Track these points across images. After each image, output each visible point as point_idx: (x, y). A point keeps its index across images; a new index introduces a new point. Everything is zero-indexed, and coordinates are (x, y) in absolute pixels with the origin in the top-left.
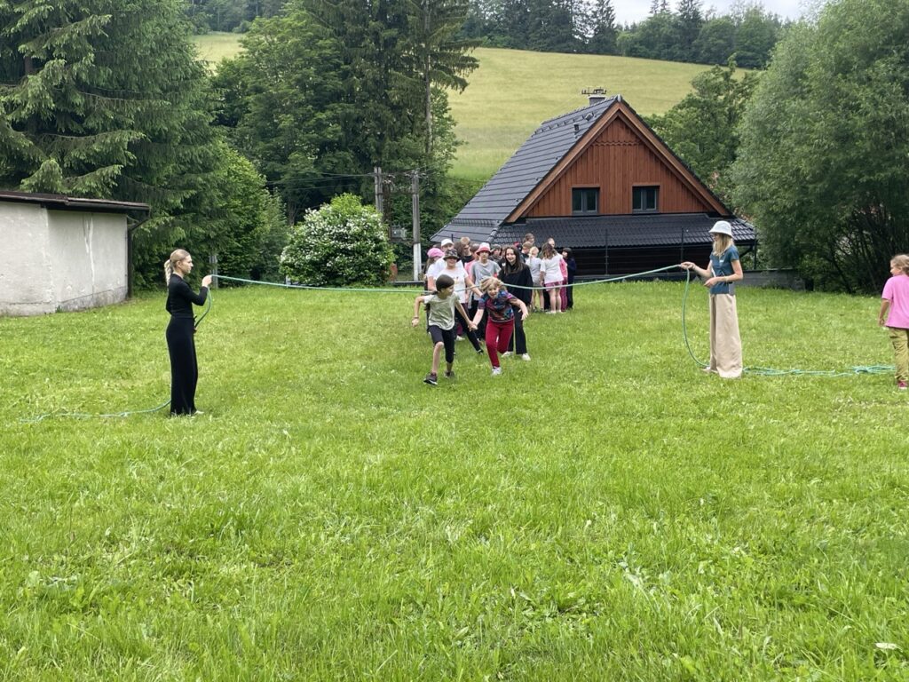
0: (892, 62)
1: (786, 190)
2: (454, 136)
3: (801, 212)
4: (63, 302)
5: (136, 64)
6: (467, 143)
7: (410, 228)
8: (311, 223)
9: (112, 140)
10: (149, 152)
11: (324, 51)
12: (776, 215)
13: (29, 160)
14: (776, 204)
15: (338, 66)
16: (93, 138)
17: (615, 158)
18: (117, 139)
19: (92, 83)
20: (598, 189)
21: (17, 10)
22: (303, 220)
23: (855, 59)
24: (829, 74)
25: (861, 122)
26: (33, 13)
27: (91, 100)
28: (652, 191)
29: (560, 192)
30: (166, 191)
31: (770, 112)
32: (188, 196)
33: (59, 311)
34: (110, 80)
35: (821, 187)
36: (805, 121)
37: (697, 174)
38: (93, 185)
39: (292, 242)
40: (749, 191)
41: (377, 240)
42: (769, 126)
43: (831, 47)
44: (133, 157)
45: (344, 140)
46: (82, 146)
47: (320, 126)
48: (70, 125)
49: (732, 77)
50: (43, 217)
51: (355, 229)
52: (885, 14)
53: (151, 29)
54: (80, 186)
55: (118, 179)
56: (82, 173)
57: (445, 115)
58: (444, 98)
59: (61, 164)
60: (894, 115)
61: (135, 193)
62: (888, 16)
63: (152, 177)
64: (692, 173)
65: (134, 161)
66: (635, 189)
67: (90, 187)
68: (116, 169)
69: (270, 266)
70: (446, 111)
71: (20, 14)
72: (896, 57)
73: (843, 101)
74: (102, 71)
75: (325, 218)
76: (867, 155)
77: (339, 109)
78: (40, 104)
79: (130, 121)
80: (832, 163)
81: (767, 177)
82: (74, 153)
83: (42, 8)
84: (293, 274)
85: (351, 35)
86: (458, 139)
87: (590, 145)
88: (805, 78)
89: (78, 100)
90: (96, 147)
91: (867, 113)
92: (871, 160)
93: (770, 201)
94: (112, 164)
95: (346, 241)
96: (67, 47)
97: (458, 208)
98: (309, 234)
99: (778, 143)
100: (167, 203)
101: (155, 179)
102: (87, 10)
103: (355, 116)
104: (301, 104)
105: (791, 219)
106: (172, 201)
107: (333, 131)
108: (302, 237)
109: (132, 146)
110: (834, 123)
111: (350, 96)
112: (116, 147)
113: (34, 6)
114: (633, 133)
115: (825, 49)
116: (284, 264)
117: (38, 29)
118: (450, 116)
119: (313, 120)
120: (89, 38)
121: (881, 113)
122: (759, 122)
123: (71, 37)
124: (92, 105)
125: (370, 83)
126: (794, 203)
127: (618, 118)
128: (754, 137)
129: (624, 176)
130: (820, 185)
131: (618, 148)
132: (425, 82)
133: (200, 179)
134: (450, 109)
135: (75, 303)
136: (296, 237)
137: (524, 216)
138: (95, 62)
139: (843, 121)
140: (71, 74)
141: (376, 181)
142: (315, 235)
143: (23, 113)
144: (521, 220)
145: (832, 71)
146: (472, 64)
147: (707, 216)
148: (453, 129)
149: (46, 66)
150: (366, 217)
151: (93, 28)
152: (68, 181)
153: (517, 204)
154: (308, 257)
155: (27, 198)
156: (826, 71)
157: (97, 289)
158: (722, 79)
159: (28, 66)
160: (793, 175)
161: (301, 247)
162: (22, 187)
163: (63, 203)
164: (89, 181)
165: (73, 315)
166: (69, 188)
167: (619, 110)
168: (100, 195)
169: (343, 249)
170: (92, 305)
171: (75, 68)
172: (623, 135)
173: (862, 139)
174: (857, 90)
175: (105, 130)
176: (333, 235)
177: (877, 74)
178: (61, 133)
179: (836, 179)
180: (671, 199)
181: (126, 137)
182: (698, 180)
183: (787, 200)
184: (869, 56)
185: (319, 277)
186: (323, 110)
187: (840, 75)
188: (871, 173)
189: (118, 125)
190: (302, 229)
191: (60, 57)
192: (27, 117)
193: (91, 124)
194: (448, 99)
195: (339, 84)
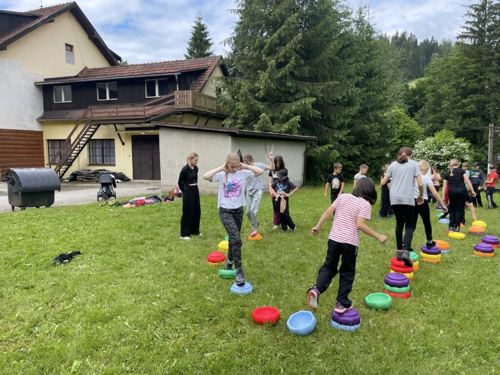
8: (418, 148)
9: (301, 103)
11: (469, 70)
15: (476, 76)
19: (301, 76)
27: (299, 84)
45: (476, 112)
47: (464, 106)
48: (287, 98)
50: (229, 140)
51: (447, 153)
54: (282, 128)
61: (321, 132)
63: (333, 124)
67: (286, 128)
68: (297, 118)
74: (305, 68)
75: (427, 146)
77: (474, 97)
85: (485, 61)
96: (285, 56)
100: (335, 137)
103: (484, 100)
104: (454, 96)
106: (338, 136)
107: (471, 108)
111: (482, 91)
112: (304, 106)
119: (459, 104)
123: (286, 50)
124: (300, 87)
125: (494, 84)
141: (490, 131)
142: (419, 156)
151: (295, 43)
155: (220, 130)
164: (286, 126)
166: (278, 129)
178: (283, 102)
186: (466, 98)
195: (476, 85)
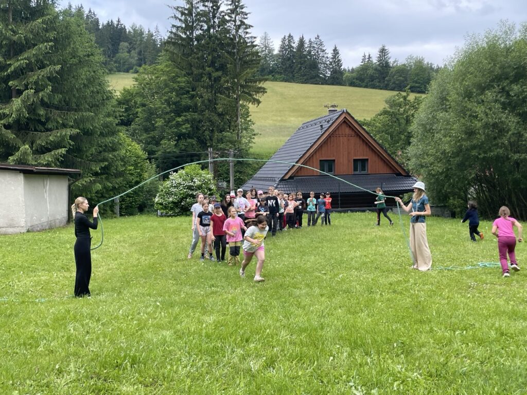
0: (495, 92)
1: (439, 162)
2: (254, 131)
3: (447, 174)
4: (31, 226)
5: (75, 92)
6: (260, 134)
7: (228, 182)
8: (173, 180)
9: (61, 134)
10: (81, 141)
11: (181, 84)
12: (434, 176)
13: (13, 146)
14: (433, 170)
15: (188, 92)
16: (50, 133)
17: (343, 143)
18: (64, 133)
19: (51, 103)
20: (334, 160)
21: (8, 63)
22: (168, 178)
23: (475, 90)
24: (461, 98)
25: (479, 124)
26: (17, 64)
27: (49, 111)
28: (364, 162)
29: (313, 162)
30: (91, 163)
31: (429, 119)
32: (103, 166)
33: (28, 231)
34: (60, 102)
35: (458, 159)
36: (448, 124)
37: (389, 152)
38: (50, 159)
39: (162, 191)
40: (418, 162)
41: (210, 190)
42: (428, 126)
43: (461, 83)
44: (72, 143)
45: (192, 133)
46: (43, 138)
47: (178, 125)
48: (37, 127)
49: (407, 99)
50: (21, 177)
51: (198, 183)
52: (490, 66)
53: (84, 73)
54: (42, 160)
55: (64, 156)
56: (43, 153)
57: (248, 119)
58: (247, 109)
59: (32, 148)
60: (497, 120)
61: (73, 164)
62: (491, 67)
63: (83, 155)
64: (386, 151)
65: (73, 146)
66: (355, 160)
67: (48, 161)
68: (63, 151)
69: (149, 203)
70: (248, 117)
71: (10, 65)
72: (497, 89)
73: (468, 113)
74: (56, 96)
75: (181, 177)
76: (483, 143)
77: (189, 115)
78: (20, 114)
79: (71, 124)
80: (463, 146)
81: (428, 155)
82: (39, 142)
83: (22, 62)
84: (162, 209)
85: (195, 75)
86: (256, 132)
87: (330, 137)
88: (448, 100)
89: (42, 112)
90: (51, 138)
91: (482, 120)
92: (485, 145)
93: (430, 168)
94: (61, 148)
95: (193, 190)
96: (36, 83)
97: (256, 170)
98: (172, 186)
99: (433, 136)
100: (91, 169)
101: (85, 156)
102: (48, 63)
103: (198, 120)
104: (167, 113)
105: (442, 178)
106: (94, 169)
107: (186, 128)
108: (168, 187)
109: (71, 137)
110: (464, 125)
111: (195, 109)
112: (63, 138)
113: (18, 60)
114: (353, 129)
115: (458, 85)
116: (157, 203)
117: (20, 73)
118: (251, 120)
119: (174, 122)
120: (49, 78)
121: (490, 120)
122: (423, 124)
123: (38, 77)
124: (50, 115)
125: (206, 101)
126: (443, 170)
127: (344, 122)
128: (420, 132)
129: (349, 153)
130: (457, 159)
131: (345, 138)
132: (237, 100)
133: (110, 156)
134: (251, 115)
135: (38, 227)
136: (164, 188)
137: (293, 175)
138: (52, 91)
139: (469, 124)
140: (38, 98)
141: (209, 156)
142: (175, 187)
143: (10, 119)
144: (291, 178)
145: (462, 96)
146: (263, 91)
147: (395, 176)
148: (252, 127)
149: (24, 93)
150: (204, 177)
151: (51, 73)
152: (35, 157)
153: (289, 169)
154: (171, 199)
155: (11, 167)
156: (459, 96)
157: (50, 219)
158: (402, 100)
159: (14, 93)
160: (442, 154)
161: (167, 194)
162: (9, 161)
163: (32, 170)
164: (47, 157)
165: (37, 233)
166: (36, 162)
167: (345, 117)
168: (53, 165)
169: (191, 194)
170: (47, 228)
171: (40, 95)
172: (347, 131)
173: (480, 134)
174: (477, 107)
175: (57, 128)
176: (186, 186)
177: (487, 98)
178: (32, 130)
179: (466, 156)
180: (374, 166)
181: (69, 132)
182: (389, 155)
183: (439, 168)
184: (482, 89)
185: (177, 211)
186: (180, 116)
187: (466, 99)
188: (485, 152)
189: (64, 126)
190: (168, 183)
191: (32, 88)
192: (12, 122)
193: (50, 126)
194: (250, 110)
195: (189, 102)
